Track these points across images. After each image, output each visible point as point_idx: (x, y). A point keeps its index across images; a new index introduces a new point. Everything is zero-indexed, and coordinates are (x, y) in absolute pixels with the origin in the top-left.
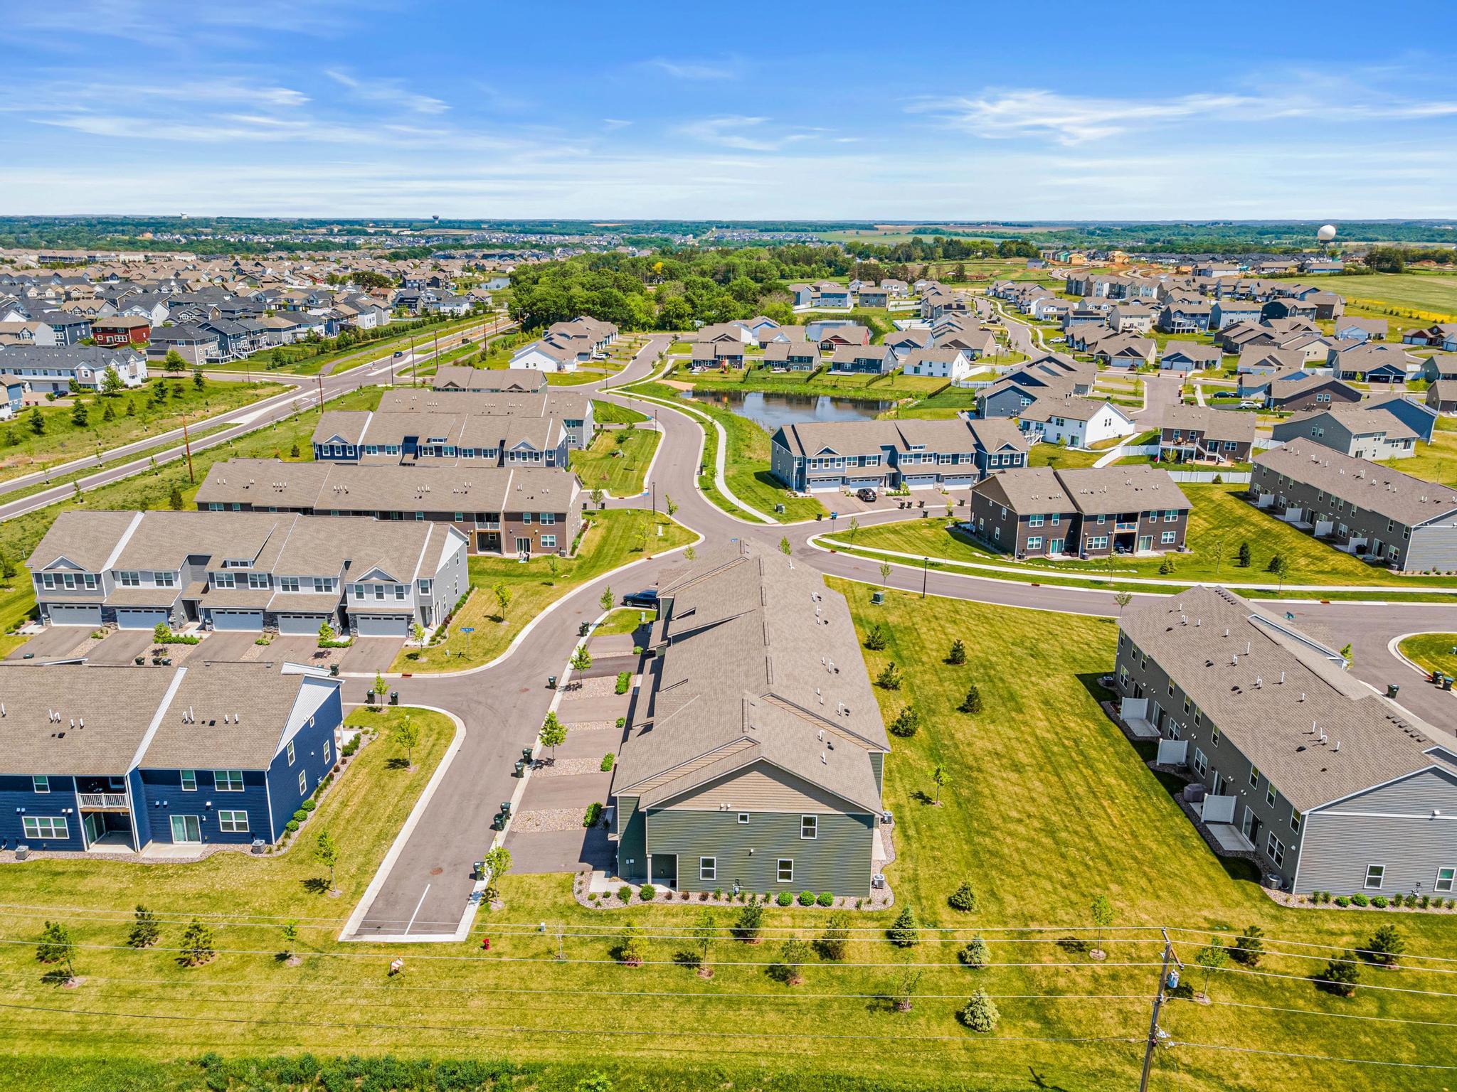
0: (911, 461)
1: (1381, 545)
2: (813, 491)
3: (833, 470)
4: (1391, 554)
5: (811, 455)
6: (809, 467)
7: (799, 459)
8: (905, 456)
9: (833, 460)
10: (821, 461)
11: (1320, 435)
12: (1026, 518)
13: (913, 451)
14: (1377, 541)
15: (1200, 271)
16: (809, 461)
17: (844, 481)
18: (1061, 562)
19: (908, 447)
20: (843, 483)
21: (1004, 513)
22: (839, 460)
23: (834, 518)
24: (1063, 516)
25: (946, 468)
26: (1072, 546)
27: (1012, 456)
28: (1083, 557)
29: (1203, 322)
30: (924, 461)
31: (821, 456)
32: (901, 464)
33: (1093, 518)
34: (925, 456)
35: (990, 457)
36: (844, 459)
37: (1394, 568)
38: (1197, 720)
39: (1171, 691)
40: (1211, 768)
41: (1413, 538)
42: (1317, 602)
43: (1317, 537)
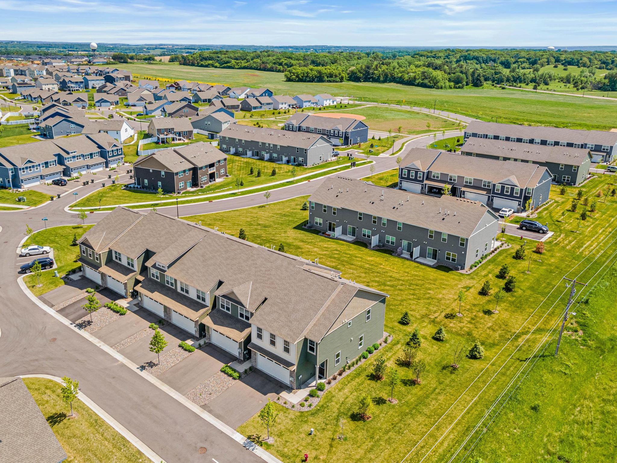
0: (71, 160)
1: (294, 159)
2: (26, 187)
3: (34, 172)
4: (300, 161)
5: (20, 165)
6: (21, 173)
7: (12, 169)
8: (68, 158)
9: (33, 166)
10: (27, 168)
11: (209, 124)
12: (177, 174)
13: (71, 155)
14: (292, 157)
15: (46, 63)
16: (20, 169)
17: (42, 177)
18: (196, 191)
19: (68, 153)
20: (41, 178)
21: (163, 173)
22: (37, 166)
23: (59, 197)
24: (190, 170)
25: (88, 161)
26: (195, 183)
27: (117, 150)
28: (202, 187)
29: (82, 86)
30: (78, 159)
31: (26, 165)
32: (67, 163)
33: (201, 168)
34: (77, 157)
35: (108, 151)
36: (39, 165)
37: (303, 166)
38: (384, 224)
39: (360, 218)
40: (399, 240)
41: (309, 152)
42: (307, 182)
43: (266, 161)
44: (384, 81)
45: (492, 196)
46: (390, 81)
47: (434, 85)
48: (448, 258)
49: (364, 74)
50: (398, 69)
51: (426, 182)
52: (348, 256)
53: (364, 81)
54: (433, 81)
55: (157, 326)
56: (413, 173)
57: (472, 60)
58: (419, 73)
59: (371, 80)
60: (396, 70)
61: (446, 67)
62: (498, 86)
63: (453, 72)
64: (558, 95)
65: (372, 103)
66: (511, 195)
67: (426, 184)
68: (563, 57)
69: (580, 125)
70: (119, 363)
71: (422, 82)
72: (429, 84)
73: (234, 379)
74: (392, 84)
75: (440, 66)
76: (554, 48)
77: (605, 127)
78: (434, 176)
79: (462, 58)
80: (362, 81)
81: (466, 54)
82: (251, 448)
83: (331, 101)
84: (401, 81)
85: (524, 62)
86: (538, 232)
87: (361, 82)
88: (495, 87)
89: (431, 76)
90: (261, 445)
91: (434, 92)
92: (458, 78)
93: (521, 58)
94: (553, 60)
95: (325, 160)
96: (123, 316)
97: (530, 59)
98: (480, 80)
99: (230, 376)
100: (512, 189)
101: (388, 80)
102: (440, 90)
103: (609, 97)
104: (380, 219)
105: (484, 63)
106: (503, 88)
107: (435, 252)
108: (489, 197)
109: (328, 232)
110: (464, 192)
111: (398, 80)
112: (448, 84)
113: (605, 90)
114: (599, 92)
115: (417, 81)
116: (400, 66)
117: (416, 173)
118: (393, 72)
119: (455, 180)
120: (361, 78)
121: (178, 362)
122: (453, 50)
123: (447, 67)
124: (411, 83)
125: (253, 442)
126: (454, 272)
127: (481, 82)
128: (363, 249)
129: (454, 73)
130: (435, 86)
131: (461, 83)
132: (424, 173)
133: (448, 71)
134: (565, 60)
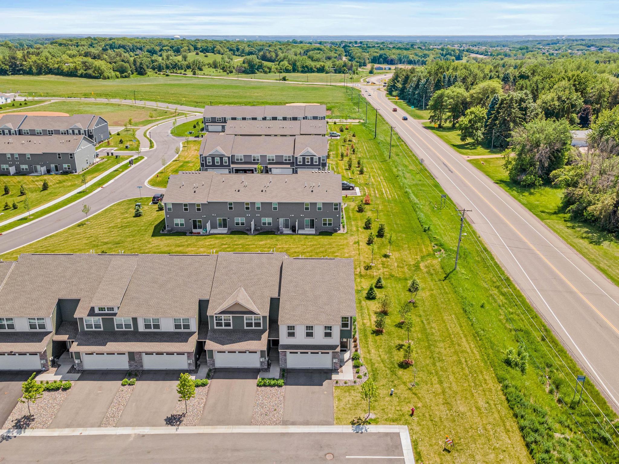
1: (56, 167)
4: (66, 168)
14: (53, 166)
37: (73, 173)
38: (258, 208)
39: (231, 208)
40: (276, 220)
41: (76, 156)
42: (100, 189)
43: (14, 175)
44: (39, 73)
45: (296, 168)
46: (46, 73)
47: (99, 75)
48: (325, 224)
49: (10, 66)
50: (51, 59)
51: (232, 166)
52: (241, 246)
53: (12, 74)
54: (98, 71)
55: (135, 379)
56: (217, 159)
57: (119, 48)
58: (80, 63)
59: (21, 72)
60: (50, 60)
61: (105, 56)
62: (161, 73)
63: (114, 61)
64: (217, 79)
65: (56, 98)
66: (312, 164)
67: (233, 168)
68: (199, 45)
69: (263, 103)
70: (133, 436)
71: (85, 72)
72: (94, 74)
73: (280, 386)
74: (50, 76)
75: (99, 55)
76: (179, 37)
77: (281, 104)
78: (238, 160)
79: (107, 47)
80: (10, 73)
81: (111, 42)
82: (363, 430)
83: (3, 98)
84: (59, 72)
85: (169, 50)
86: (349, 189)
87: (9, 75)
88: (159, 74)
89: (94, 65)
90: (370, 423)
91: (101, 82)
92: (122, 67)
93: (165, 46)
94: (192, 48)
95: (92, 163)
96: (70, 390)
97: (173, 47)
98: (143, 69)
99: (274, 385)
100: (312, 159)
101: (44, 72)
102: (107, 80)
103: (256, 79)
104: (253, 204)
105: (131, 51)
106: (167, 75)
107: (312, 221)
108: (293, 169)
109: (194, 231)
110: (271, 169)
111: (56, 71)
112: (113, 74)
113: (248, 73)
114: (244, 75)
115: (80, 72)
116: (53, 56)
117: (221, 159)
118: (47, 62)
119: (258, 160)
120: (7, 71)
121: (205, 400)
122: (94, 38)
123: (107, 57)
124: (72, 74)
125: (360, 424)
126: (335, 234)
127: (145, 71)
128: (246, 236)
129: (115, 63)
130: (101, 77)
131: (126, 72)
132: (229, 158)
133: (109, 60)
134: (201, 48)
